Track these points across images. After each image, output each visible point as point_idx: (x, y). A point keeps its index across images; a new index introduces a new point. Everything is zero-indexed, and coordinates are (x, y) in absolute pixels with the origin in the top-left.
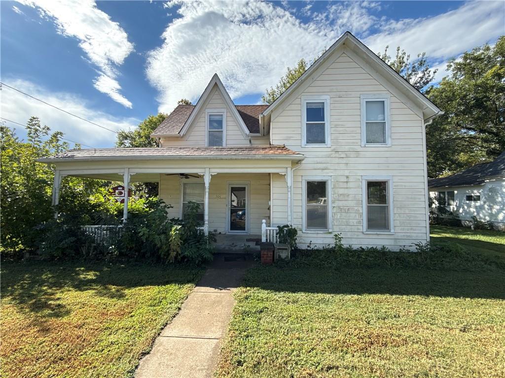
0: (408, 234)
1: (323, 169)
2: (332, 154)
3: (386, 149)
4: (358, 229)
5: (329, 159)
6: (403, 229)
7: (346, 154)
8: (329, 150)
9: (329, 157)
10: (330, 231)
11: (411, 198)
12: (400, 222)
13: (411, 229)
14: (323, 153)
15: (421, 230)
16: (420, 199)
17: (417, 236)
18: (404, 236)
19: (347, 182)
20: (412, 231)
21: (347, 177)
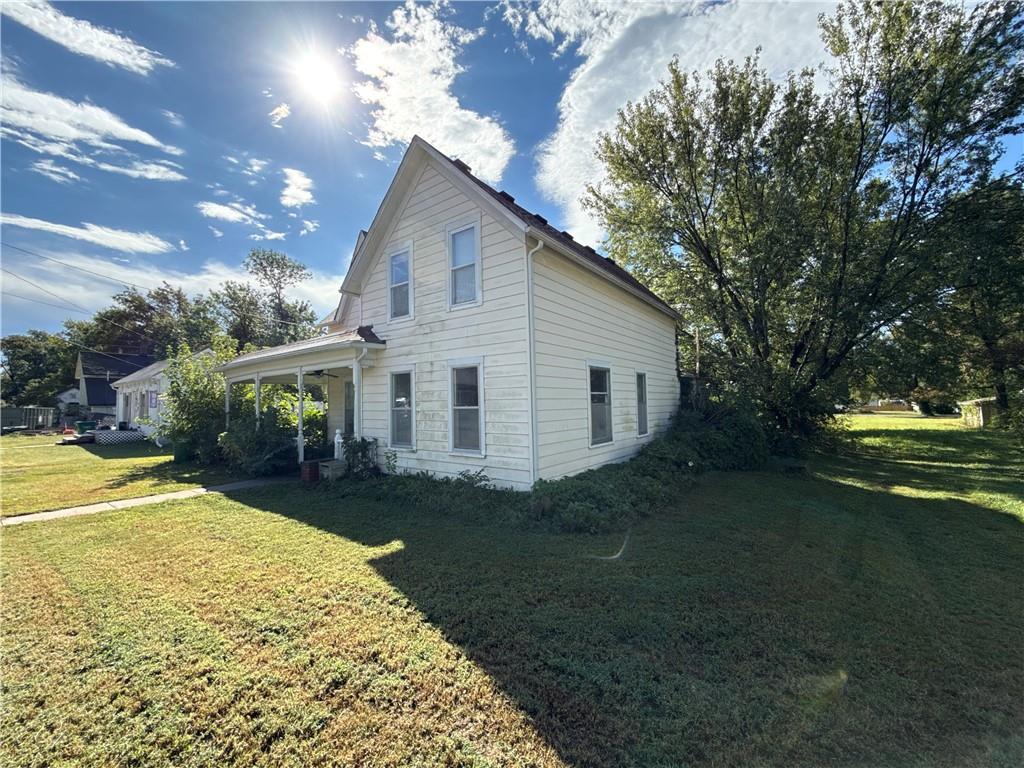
0: (505, 460)
1: (407, 355)
2: (415, 330)
3: (475, 310)
4: (444, 447)
5: (412, 338)
6: (498, 451)
7: (430, 327)
8: (413, 323)
9: (412, 334)
10: (415, 448)
11: (509, 395)
12: (494, 437)
13: (510, 450)
14: (407, 330)
15: (522, 453)
16: (520, 395)
17: (516, 464)
18: (499, 461)
19: (431, 372)
20: (510, 455)
21: (432, 364)
